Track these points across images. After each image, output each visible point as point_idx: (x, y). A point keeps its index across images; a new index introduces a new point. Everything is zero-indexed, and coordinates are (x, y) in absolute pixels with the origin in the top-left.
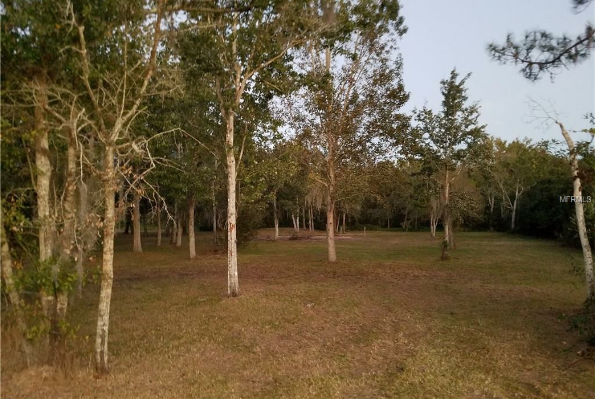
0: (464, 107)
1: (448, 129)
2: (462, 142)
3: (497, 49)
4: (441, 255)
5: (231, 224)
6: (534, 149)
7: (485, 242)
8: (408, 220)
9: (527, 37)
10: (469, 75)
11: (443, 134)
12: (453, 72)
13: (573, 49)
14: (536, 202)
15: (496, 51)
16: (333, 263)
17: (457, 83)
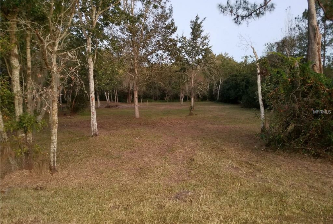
0: (202, 36)
1: (193, 48)
2: (200, 55)
3: (223, 7)
4: (189, 113)
5: (92, 97)
6: (229, 59)
7: (206, 107)
8: (168, 96)
9: (237, 2)
10: (205, 18)
11: (191, 50)
12: (197, 17)
13: (258, 10)
14: (230, 86)
15: (222, 8)
16: (138, 119)
17: (199, 23)
